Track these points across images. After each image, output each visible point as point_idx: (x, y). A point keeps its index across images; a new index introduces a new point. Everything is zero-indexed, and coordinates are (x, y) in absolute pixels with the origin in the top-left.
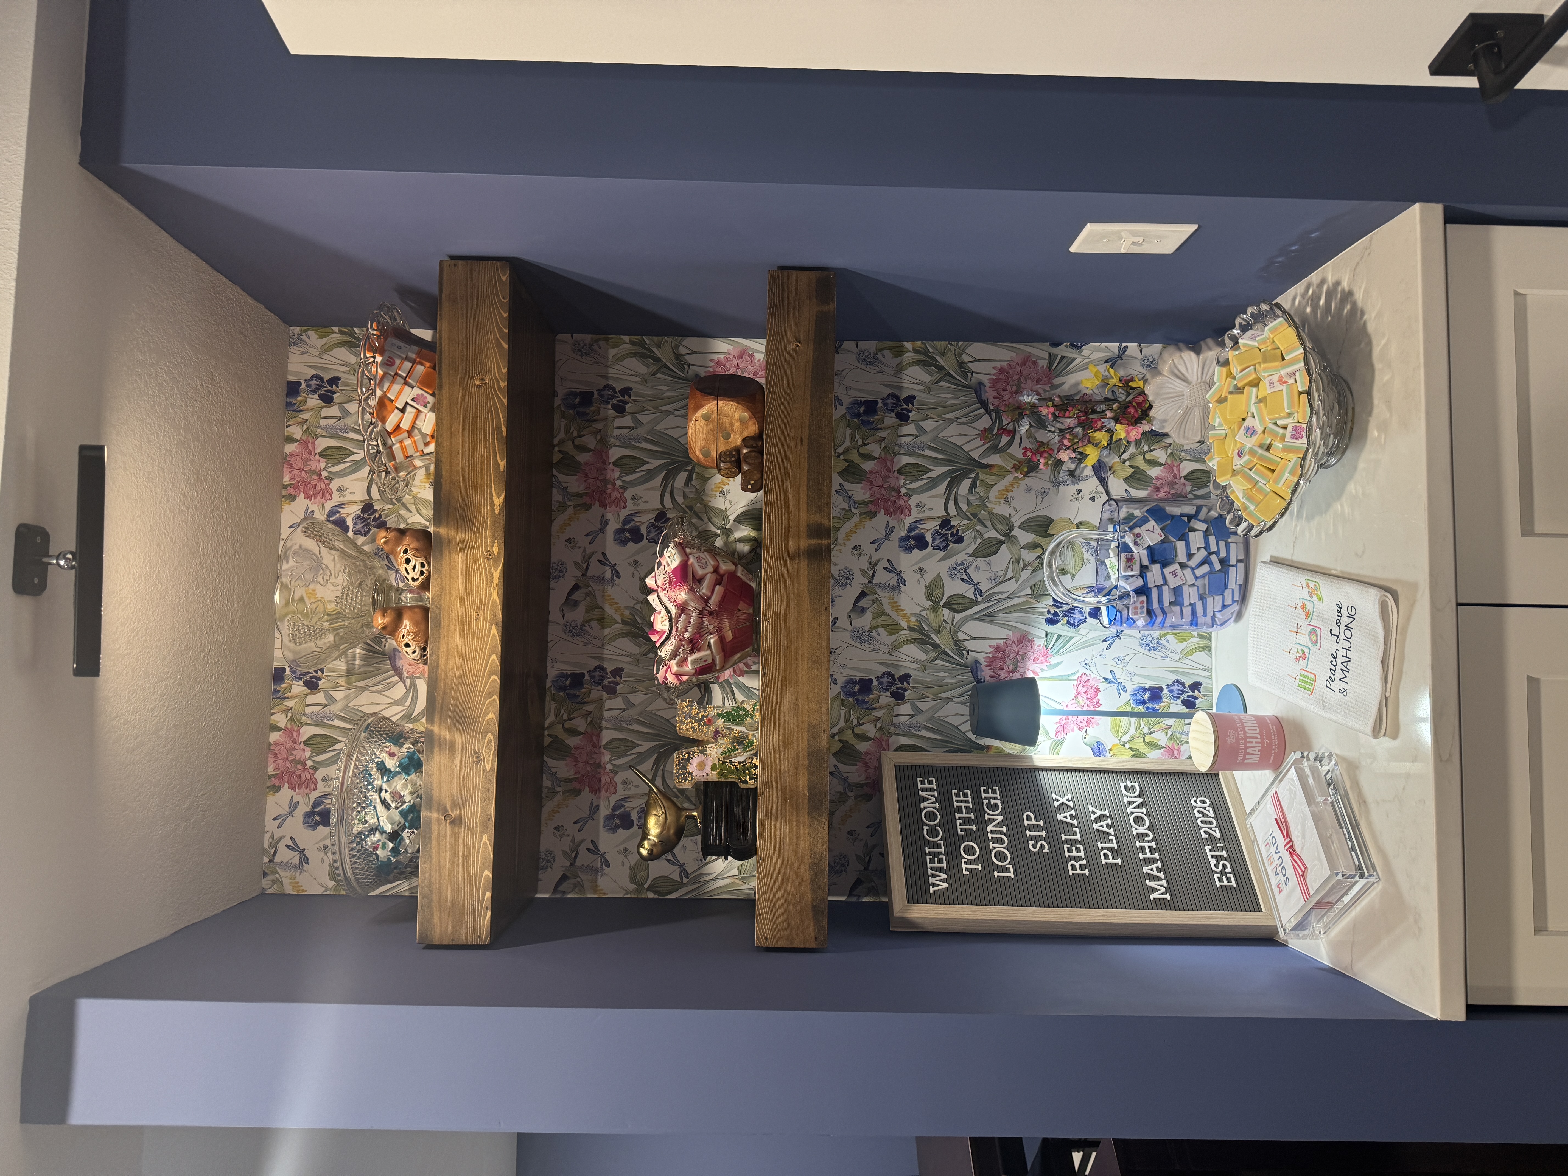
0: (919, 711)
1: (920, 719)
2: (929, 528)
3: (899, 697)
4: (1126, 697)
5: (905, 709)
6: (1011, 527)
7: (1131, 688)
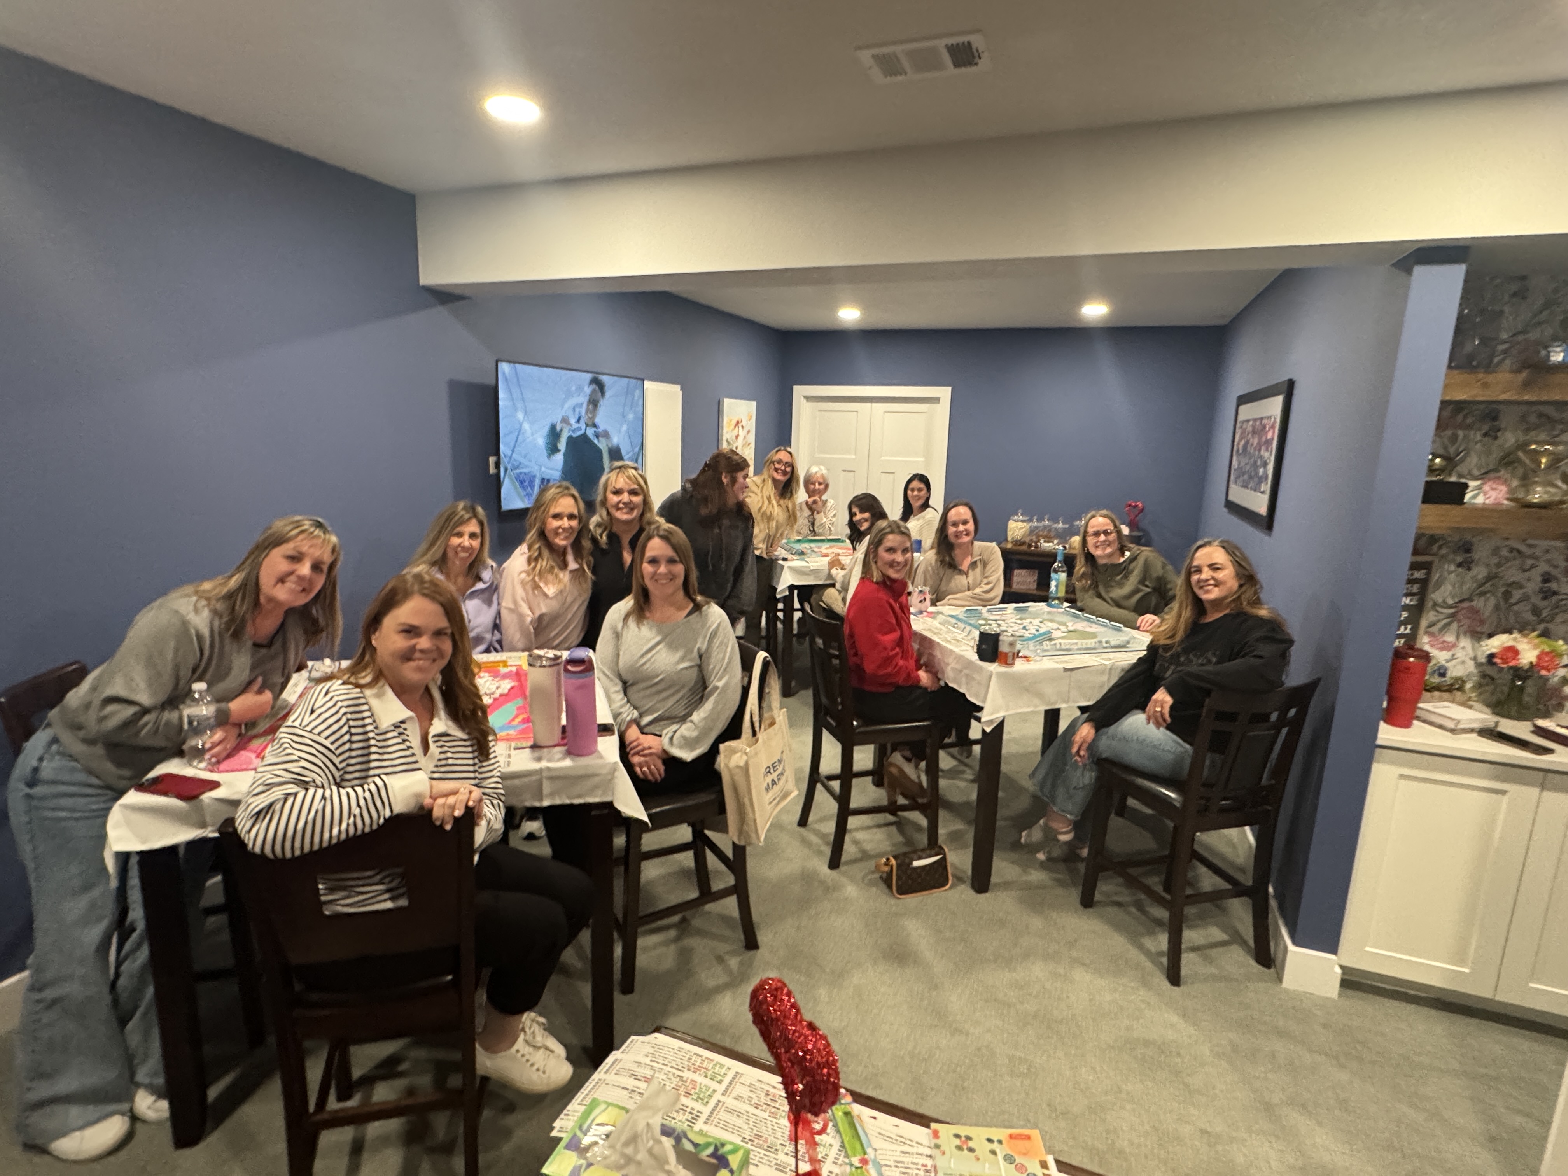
0: (1450, 573)
1: (1446, 574)
2: (1554, 586)
3: (1460, 565)
4: (1443, 663)
5: (1452, 567)
6: (1548, 622)
7: (1448, 665)
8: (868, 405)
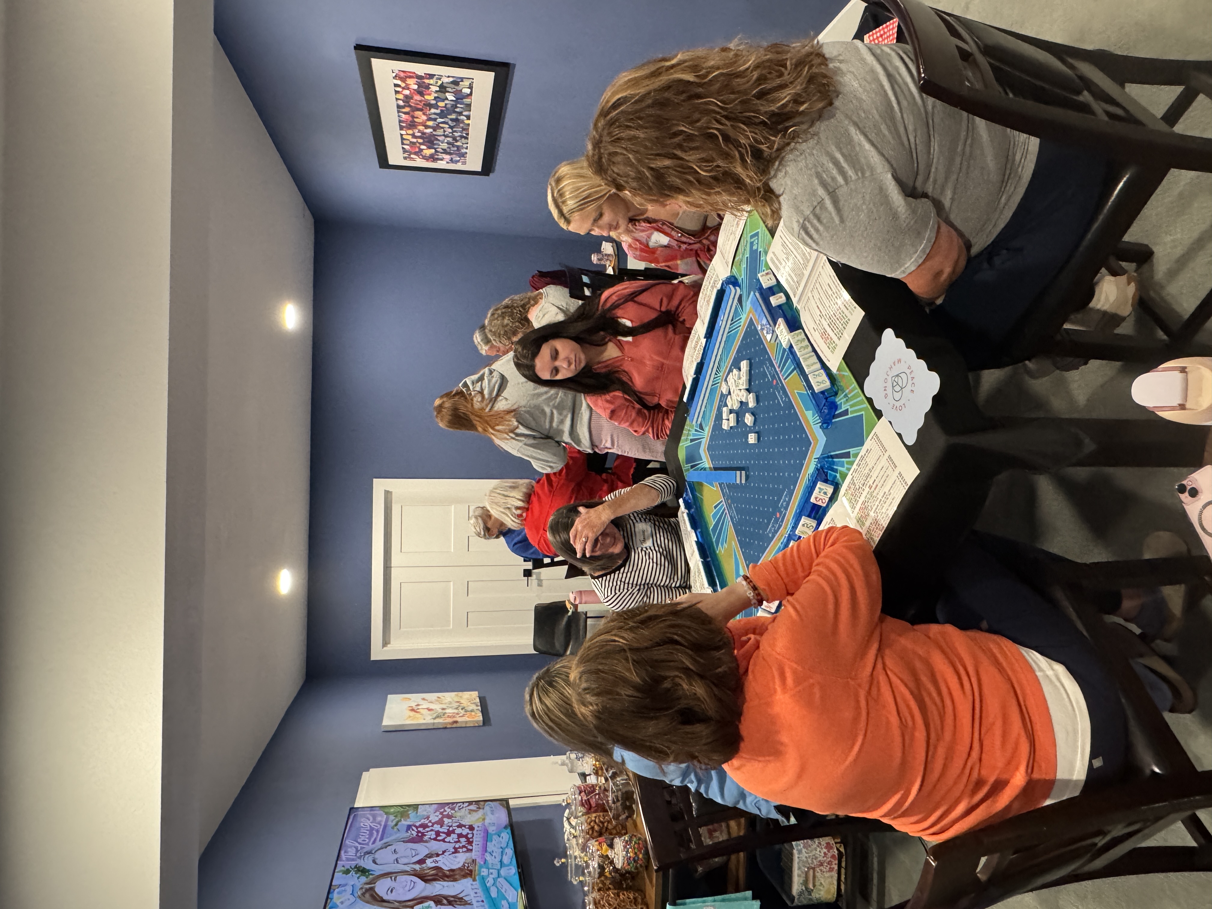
8: (393, 571)
